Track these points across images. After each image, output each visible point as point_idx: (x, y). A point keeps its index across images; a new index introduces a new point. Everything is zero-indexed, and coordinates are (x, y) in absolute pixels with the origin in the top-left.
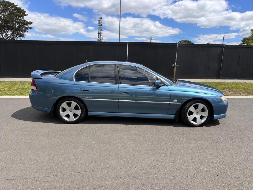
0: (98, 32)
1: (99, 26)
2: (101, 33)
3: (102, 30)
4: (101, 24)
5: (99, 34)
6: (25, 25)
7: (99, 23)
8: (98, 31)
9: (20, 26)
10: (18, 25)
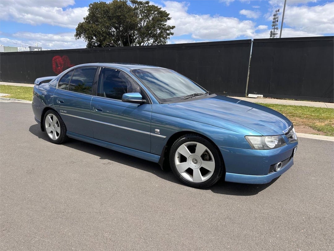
0: (271, 32)
1: (274, 23)
2: (276, 33)
3: (277, 28)
4: (277, 20)
5: (272, 34)
6: (166, 30)
7: (274, 19)
8: (271, 30)
9: (161, 32)
10: (159, 31)
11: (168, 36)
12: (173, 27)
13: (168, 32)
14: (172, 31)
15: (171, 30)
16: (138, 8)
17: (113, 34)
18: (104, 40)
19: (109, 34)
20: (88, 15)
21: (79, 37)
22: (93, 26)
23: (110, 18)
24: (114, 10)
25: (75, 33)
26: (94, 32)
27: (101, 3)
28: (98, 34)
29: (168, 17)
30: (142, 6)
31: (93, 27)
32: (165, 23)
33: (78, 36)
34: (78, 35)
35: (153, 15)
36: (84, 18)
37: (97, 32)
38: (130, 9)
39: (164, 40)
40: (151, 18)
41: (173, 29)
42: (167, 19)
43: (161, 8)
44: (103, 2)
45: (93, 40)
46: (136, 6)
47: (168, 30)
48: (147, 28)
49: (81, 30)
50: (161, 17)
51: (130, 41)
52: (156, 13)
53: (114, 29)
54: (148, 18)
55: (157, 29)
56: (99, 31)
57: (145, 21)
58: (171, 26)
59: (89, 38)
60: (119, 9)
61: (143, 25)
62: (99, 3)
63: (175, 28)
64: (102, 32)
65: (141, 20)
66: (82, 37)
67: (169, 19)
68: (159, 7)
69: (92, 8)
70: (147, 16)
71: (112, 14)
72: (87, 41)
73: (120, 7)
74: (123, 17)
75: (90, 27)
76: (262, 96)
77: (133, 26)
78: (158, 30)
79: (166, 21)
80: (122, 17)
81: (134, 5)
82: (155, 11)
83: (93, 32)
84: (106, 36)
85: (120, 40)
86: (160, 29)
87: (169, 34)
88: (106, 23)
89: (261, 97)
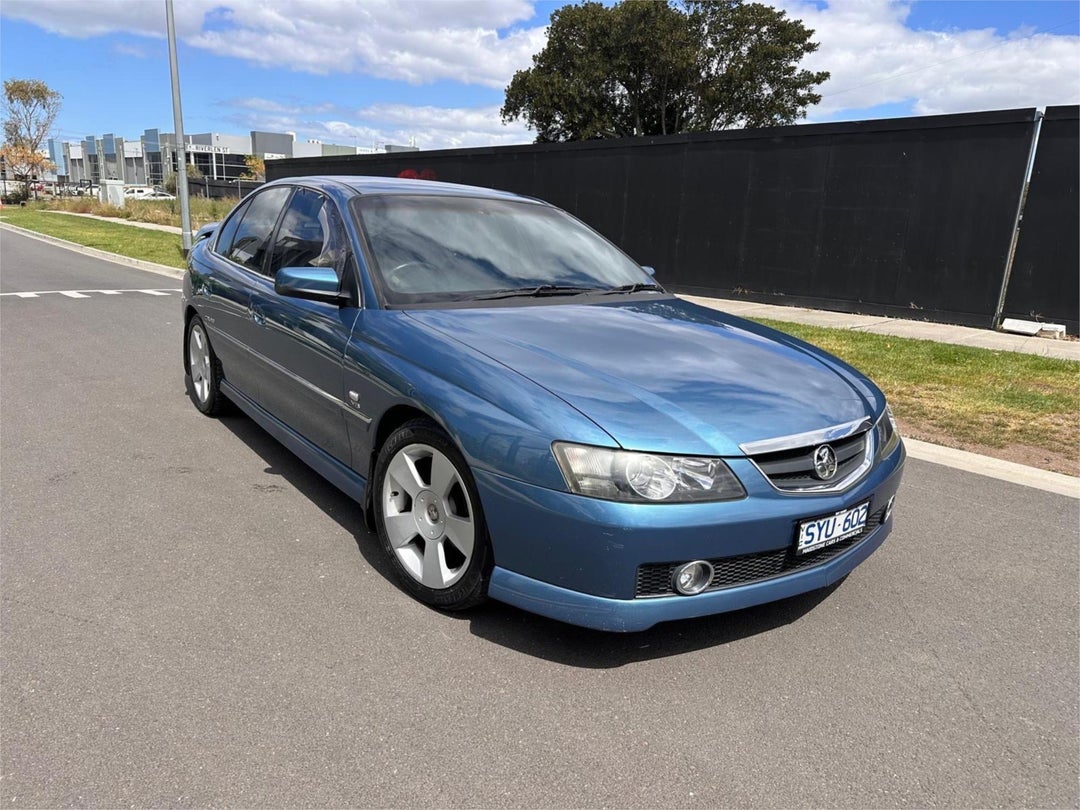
6: (796, 88)
9: (777, 94)
10: (768, 90)
11: (800, 109)
12: (823, 77)
13: (802, 92)
14: (816, 89)
15: (814, 85)
16: (704, 16)
17: (618, 102)
18: (584, 123)
19: (603, 104)
20: (546, 47)
21: (514, 117)
22: (555, 80)
23: (609, 54)
24: (624, 26)
25: (503, 105)
26: (556, 100)
27: (586, 8)
28: (567, 105)
29: (808, 41)
30: (717, 8)
31: (553, 85)
32: (792, 64)
33: (511, 114)
34: (511, 109)
35: (754, 37)
36: (534, 58)
37: (565, 100)
38: (677, 21)
39: (785, 121)
40: (744, 50)
41: (819, 83)
42: (803, 48)
43: (784, 12)
44: (592, 3)
45: (553, 126)
46: (696, 12)
47: (802, 85)
48: (728, 79)
49: (522, 95)
50: (784, 43)
51: (666, 125)
52: (764, 29)
53: (621, 89)
54: (736, 49)
55: (763, 81)
56: (570, 95)
57: (721, 60)
58: (815, 74)
59: (542, 118)
60: (640, 22)
61: (717, 73)
62: (581, 5)
63: (828, 80)
64: (581, 98)
65: (711, 54)
66: (521, 116)
67: (811, 48)
68: (776, 11)
69: (559, 24)
70: (732, 41)
71: (618, 41)
72: (534, 127)
73: (645, 16)
74: (651, 48)
75: (547, 84)
76: (1062, 328)
77: (683, 77)
78: (766, 85)
79: (798, 55)
80: (647, 48)
81: (692, 7)
82: (760, 25)
83: (552, 97)
84: (591, 111)
85: (635, 126)
86: (771, 83)
87: (802, 102)
88: (597, 69)
89: (1053, 332)
